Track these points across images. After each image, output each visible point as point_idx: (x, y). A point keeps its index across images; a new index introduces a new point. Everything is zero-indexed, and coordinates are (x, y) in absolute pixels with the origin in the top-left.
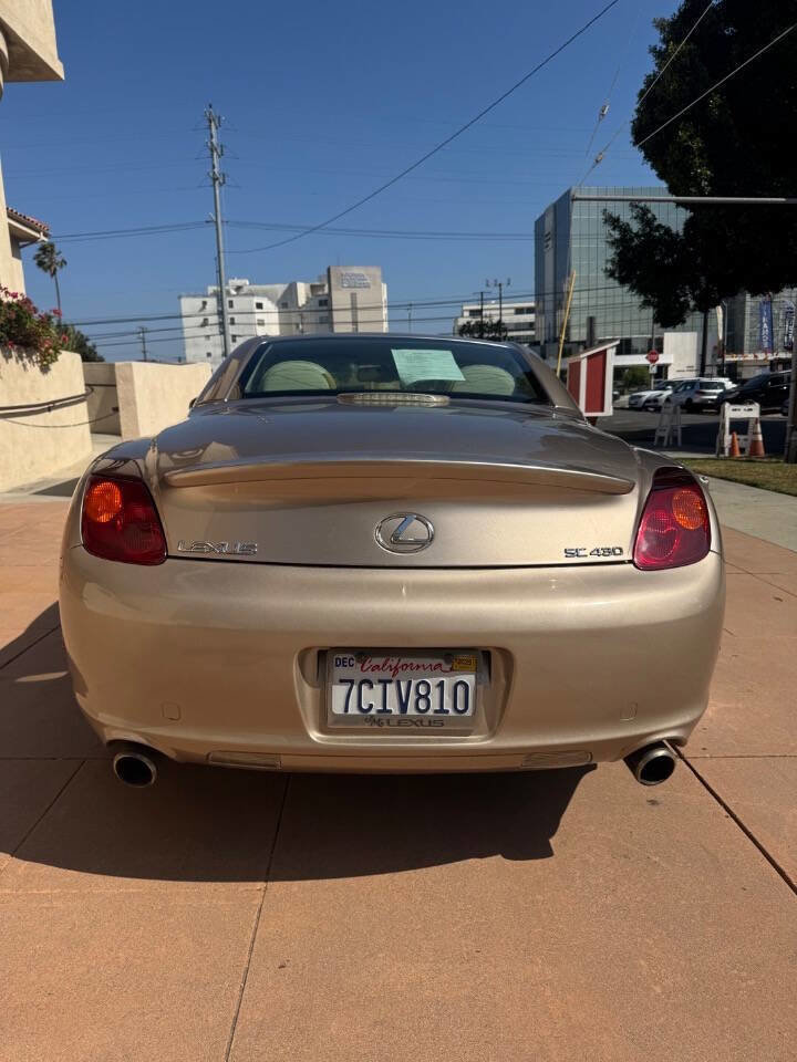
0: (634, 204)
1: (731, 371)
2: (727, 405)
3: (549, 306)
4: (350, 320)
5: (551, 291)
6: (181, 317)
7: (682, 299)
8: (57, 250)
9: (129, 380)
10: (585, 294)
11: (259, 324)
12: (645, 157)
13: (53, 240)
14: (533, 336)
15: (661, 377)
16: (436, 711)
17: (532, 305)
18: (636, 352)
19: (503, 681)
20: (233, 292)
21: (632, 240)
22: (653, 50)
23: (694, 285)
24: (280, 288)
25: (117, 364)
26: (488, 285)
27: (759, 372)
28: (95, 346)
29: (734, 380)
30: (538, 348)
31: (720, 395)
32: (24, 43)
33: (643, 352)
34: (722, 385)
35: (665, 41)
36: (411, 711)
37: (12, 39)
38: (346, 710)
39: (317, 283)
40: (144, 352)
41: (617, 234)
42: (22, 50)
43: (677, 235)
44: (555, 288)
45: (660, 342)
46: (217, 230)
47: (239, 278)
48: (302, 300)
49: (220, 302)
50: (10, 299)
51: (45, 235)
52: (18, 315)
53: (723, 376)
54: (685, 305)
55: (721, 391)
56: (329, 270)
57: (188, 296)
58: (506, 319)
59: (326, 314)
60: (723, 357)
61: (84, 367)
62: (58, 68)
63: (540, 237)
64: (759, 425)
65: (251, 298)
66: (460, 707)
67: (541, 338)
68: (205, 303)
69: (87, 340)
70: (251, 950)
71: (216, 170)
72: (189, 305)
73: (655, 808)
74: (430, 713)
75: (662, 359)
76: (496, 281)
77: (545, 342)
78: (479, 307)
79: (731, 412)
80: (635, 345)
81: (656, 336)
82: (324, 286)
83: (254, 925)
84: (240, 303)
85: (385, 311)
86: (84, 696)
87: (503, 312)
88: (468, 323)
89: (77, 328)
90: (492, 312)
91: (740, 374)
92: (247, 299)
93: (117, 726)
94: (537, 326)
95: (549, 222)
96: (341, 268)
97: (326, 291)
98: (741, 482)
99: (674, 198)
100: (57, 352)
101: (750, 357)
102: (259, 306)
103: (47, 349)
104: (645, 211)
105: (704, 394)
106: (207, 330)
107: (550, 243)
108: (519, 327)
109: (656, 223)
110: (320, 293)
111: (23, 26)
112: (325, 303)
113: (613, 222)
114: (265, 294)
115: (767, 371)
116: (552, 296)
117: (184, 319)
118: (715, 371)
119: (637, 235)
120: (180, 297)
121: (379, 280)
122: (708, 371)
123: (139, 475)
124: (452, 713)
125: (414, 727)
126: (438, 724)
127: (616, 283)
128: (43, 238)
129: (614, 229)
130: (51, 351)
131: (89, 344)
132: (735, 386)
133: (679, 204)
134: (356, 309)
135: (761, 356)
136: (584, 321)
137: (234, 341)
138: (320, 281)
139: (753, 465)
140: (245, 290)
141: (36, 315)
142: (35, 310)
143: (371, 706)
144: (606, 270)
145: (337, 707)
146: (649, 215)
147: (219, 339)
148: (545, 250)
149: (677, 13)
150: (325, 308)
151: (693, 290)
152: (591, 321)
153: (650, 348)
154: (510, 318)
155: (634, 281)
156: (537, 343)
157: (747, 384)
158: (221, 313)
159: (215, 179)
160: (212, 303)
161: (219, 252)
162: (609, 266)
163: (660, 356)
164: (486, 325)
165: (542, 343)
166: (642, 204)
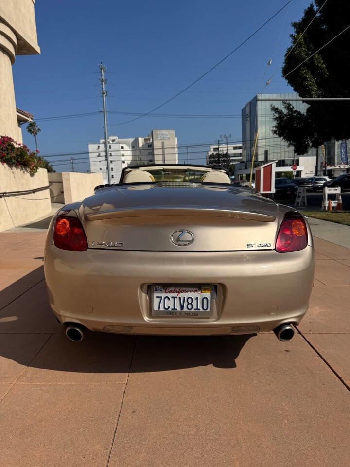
0: (284, 102)
1: (330, 174)
2: (326, 188)
3: (248, 146)
4: (161, 153)
5: (249, 139)
6: (89, 153)
7: (306, 142)
8: (36, 125)
9: (68, 180)
10: (264, 141)
11: (122, 156)
12: (288, 83)
13: (35, 121)
14: (242, 159)
15: (298, 176)
16: (195, 309)
17: (241, 145)
18: (287, 165)
19: (222, 297)
20: (111, 142)
21: (284, 117)
22: (292, 36)
23: (312, 136)
24: (131, 140)
25: (63, 173)
26: (221, 137)
27: (342, 173)
28: (52, 166)
29: (330, 177)
30: (243, 164)
31: (324, 184)
32: (24, 40)
33: (290, 166)
34: (325, 180)
35: (296, 32)
36: (185, 309)
37: (19, 38)
38: (159, 309)
39: (147, 138)
40: (73, 168)
41: (277, 115)
42: (23, 42)
43: (304, 115)
44: (251, 138)
45: (298, 161)
46: (104, 115)
47: (113, 136)
48: (141, 145)
49: (106, 146)
50: (18, 146)
51: (31, 119)
52: (21, 153)
53: (326, 175)
54: (307, 146)
55: (324, 182)
56: (152, 132)
57: (92, 144)
58: (229, 152)
59: (151, 151)
60: (325, 167)
61: (48, 174)
62: (38, 49)
63: (244, 116)
64: (340, 197)
65: (119, 144)
66: (205, 308)
67: (245, 160)
68: (99, 147)
69: (49, 163)
70: (122, 406)
71: (104, 90)
72: (92, 148)
73: (288, 353)
74: (193, 310)
75: (298, 168)
76: (225, 135)
77: (247, 162)
78: (217, 147)
79: (328, 191)
80: (287, 162)
81: (296, 158)
82: (150, 139)
83: (122, 396)
84: (115, 147)
85: (177, 149)
86: (54, 304)
87: (228, 149)
88: (213, 154)
89: (45, 158)
90: (223, 149)
91: (333, 175)
92: (117, 145)
93: (68, 316)
94: (243, 155)
95: (248, 111)
96: (158, 131)
97: (151, 141)
98: (332, 221)
99: (302, 99)
100: (37, 168)
101: (337, 167)
102: (122, 148)
103: (33, 167)
104: (289, 105)
105: (317, 183)
106: (100, 159)
107: (248, 118)
108: (235, 155)
109: (294, 110)
110: (148, 142)
111: (24, 33)
112: (151, 146)
113: (275, 110)
114: (124, 143)
115: (345, 173)
116: (249, 142)
117: (90, 154)
118: (322, 173)
119: (286, 115)
120: (88, 144)
121: (174, 136)
122: (319, 173)
123: (76, 217)
124: (202, 310)
125: (186, 316)
126: (196, 314)
127: (277, 136)
128: (30, 120)
129: (276, 113)
130: (35, 168)
131: (49, 165)
132: (331, 180)
133: (304, 101)
134: (164, 148)
135: (342, 167)
136: (263, 152)
137: (111, 163)
138: (148, 136)
139: (337, 214)
140: (116, 141)
141: (29, 153)
142: (28, 151)
143: (169, 307)
144: (273, 131)
145: (156, 308)
146: (291, 107)
147: (105, 162)
148: (246, 122)
149: (301, 20)
150: (150, 148)
151: (311, 138)
152: (266, 152)
153: (293, 164)
154: (231, 151)
155: (285, 135)
156: (243, 162)
157: (336, 179)
158: (106, 151)
159: (103, 94)
160: (102, 147)
161: (105, 125)
162: (274, 129)
163: (298, 167)
164: (221, 154)
165: (245, 162)
166: (288, 102)
